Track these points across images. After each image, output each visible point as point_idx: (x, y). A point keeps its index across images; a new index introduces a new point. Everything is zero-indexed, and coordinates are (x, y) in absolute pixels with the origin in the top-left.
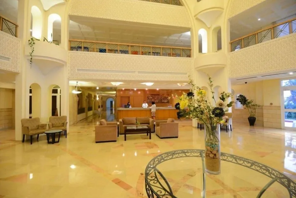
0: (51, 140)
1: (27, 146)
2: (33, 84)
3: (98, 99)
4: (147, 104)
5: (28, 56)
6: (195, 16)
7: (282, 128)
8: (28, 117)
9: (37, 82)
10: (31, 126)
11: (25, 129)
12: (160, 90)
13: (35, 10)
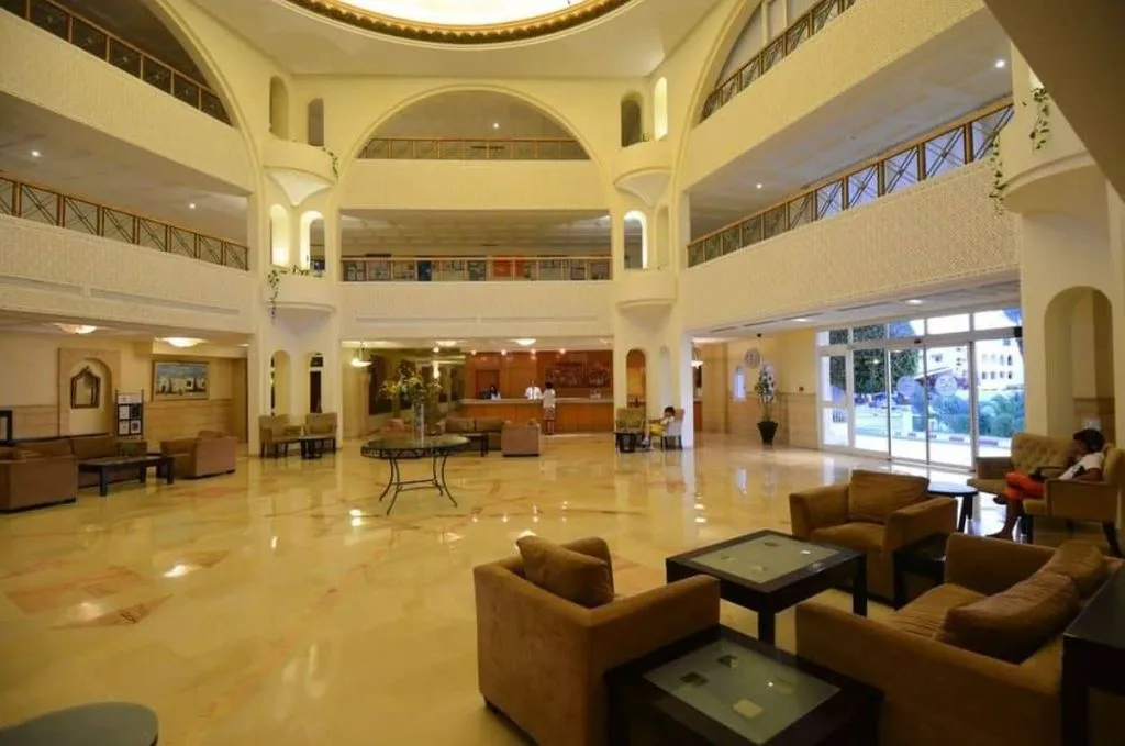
0: (307, 455)
1: (269, 462)
2: (277, 353)
3: (436, 374)
4: (537, 390)
5: (268, 303)
6: (614, 183)
7: (820, 447)
8: (269, 414)
9: (284, 349)
10: (275, 429)
11: (265, 433)
12: (568, 353)
13: (278, 212)
